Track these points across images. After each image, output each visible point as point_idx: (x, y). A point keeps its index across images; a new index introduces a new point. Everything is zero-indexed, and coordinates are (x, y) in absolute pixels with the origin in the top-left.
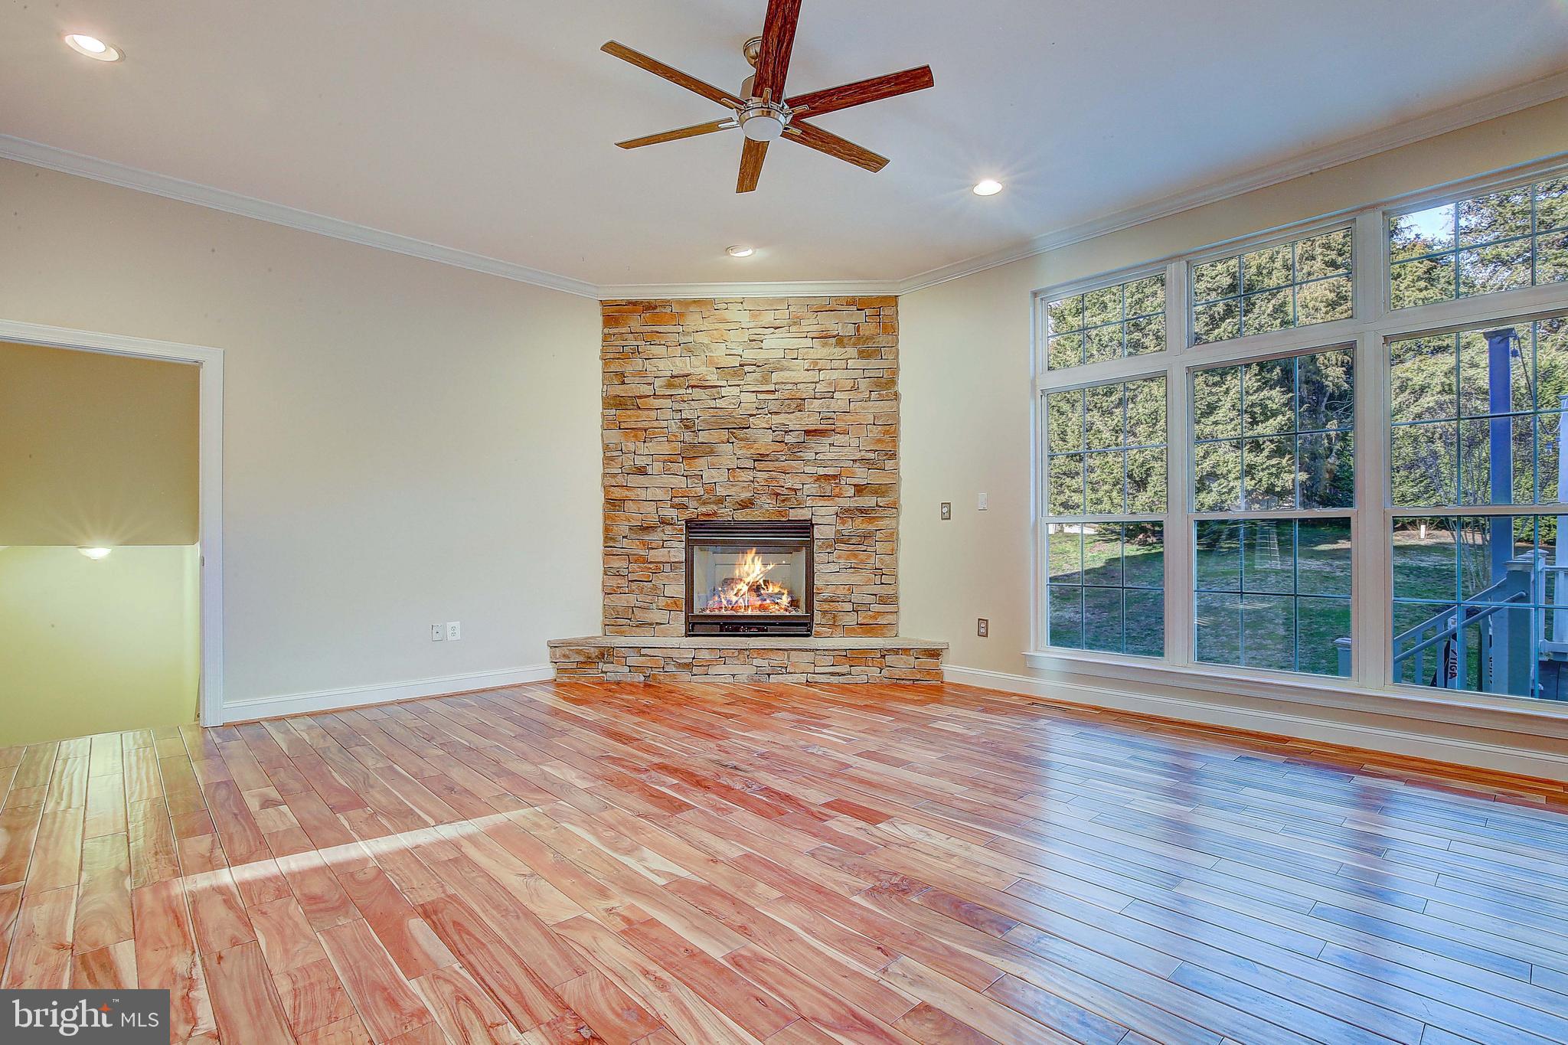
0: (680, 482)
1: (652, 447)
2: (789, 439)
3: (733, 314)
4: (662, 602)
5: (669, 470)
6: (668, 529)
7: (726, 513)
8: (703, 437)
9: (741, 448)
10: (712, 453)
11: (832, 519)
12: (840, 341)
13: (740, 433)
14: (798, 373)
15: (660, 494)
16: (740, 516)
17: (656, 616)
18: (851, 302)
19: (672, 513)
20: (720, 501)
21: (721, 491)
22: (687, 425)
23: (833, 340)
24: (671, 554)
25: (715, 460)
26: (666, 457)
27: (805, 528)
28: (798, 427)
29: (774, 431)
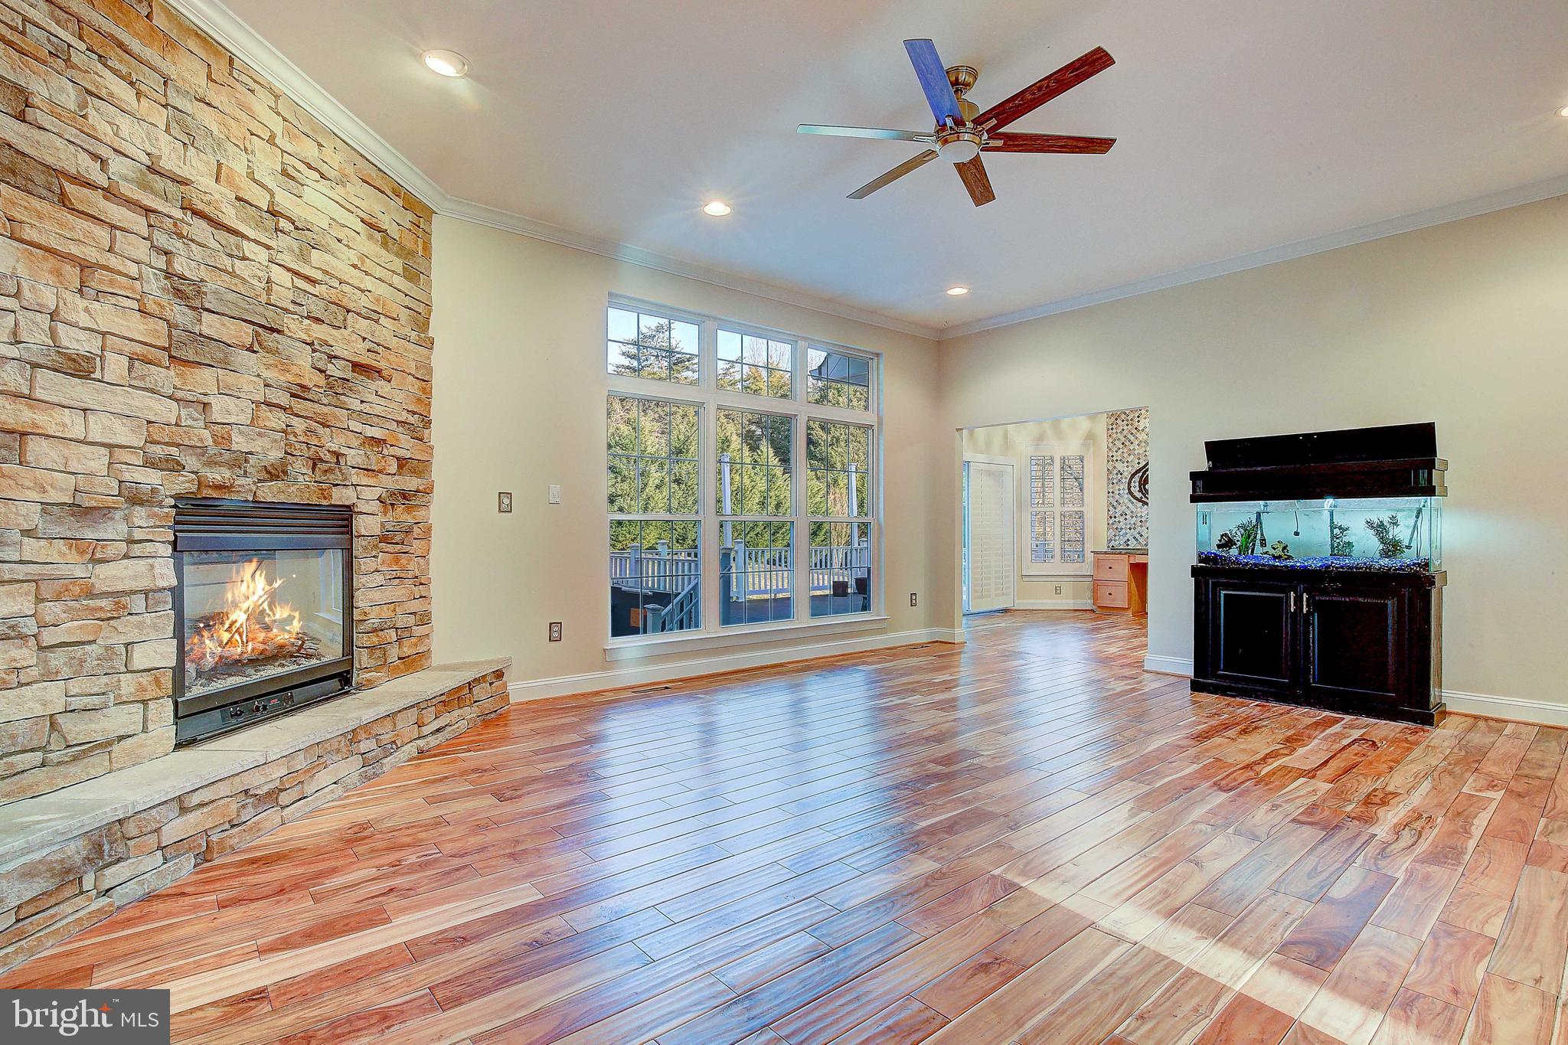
0: (167, 411)
1: (105, 316)
2: (331, 369)
4: (128, 685)
5: (143, 378)
6: (140, 515)
7: (247, 487)
8: (210, 325)
9: (268, 367)
10: (225, 364)
11: (375, 507)
12: (386, 240)
13: (269, 339)
14: (340, 263)
15: (123, 434)
16: (270, 492)
17: (119, 720)
18: (398, 191)
19: (151, 478)
20: (239, 461)
21: (239, 443)
22: (185, 291)
23: (378, 235)
24: (157, 571)
25: (229, 378)
26: (139, 349)
27: (343, 518)
28: (345, 354)
29: (314, 351)
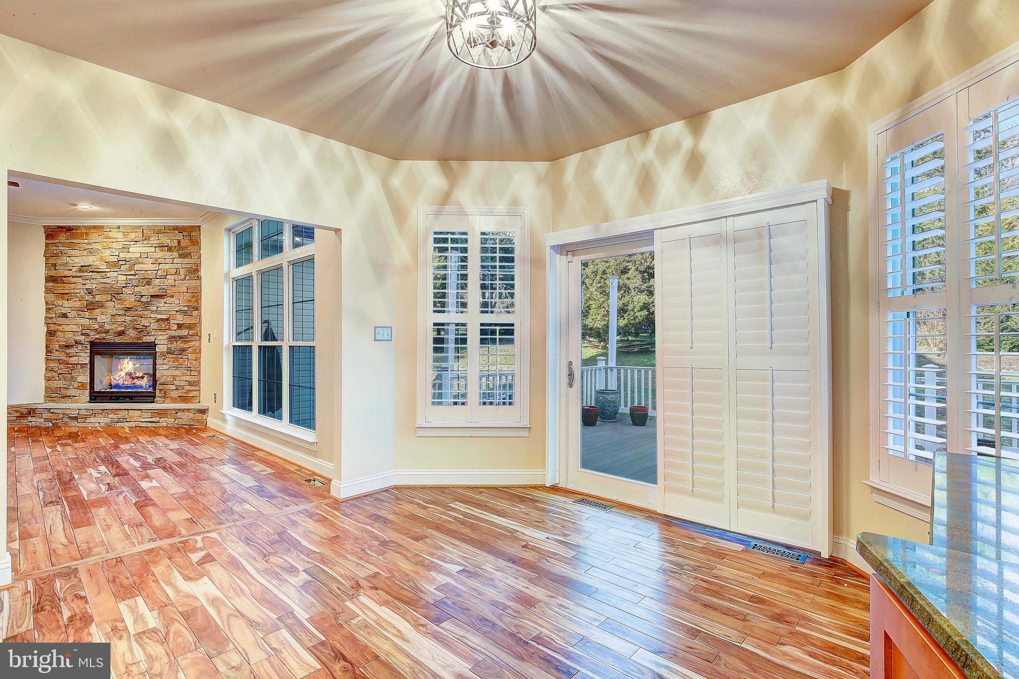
0: (86, 322)
1: (71, 304)
2: (143, 299)
3: (114, 234)
4: (76, 385)
5: (80, 315)
6: (80, 347)
7: (110, 338)
8: (98, 298)
9: (118, 304)
10: (102, 306)
11: (165, 342)
12: (170, 249)
13: (118, 297)
14: (149, 266)
15: (75, 328)
16: (118, 340)
17: (72, 392)
18: (176, 228)
19: (82, 338)
20: (107, 332)
21: (107, 327)
22: (90, 292)
23: (166, 248)
24: (79, 360)
25: (104, 310)
26: (78, 309)
27: (153, 346)
28: (146, 294)
29: (135, 295)
